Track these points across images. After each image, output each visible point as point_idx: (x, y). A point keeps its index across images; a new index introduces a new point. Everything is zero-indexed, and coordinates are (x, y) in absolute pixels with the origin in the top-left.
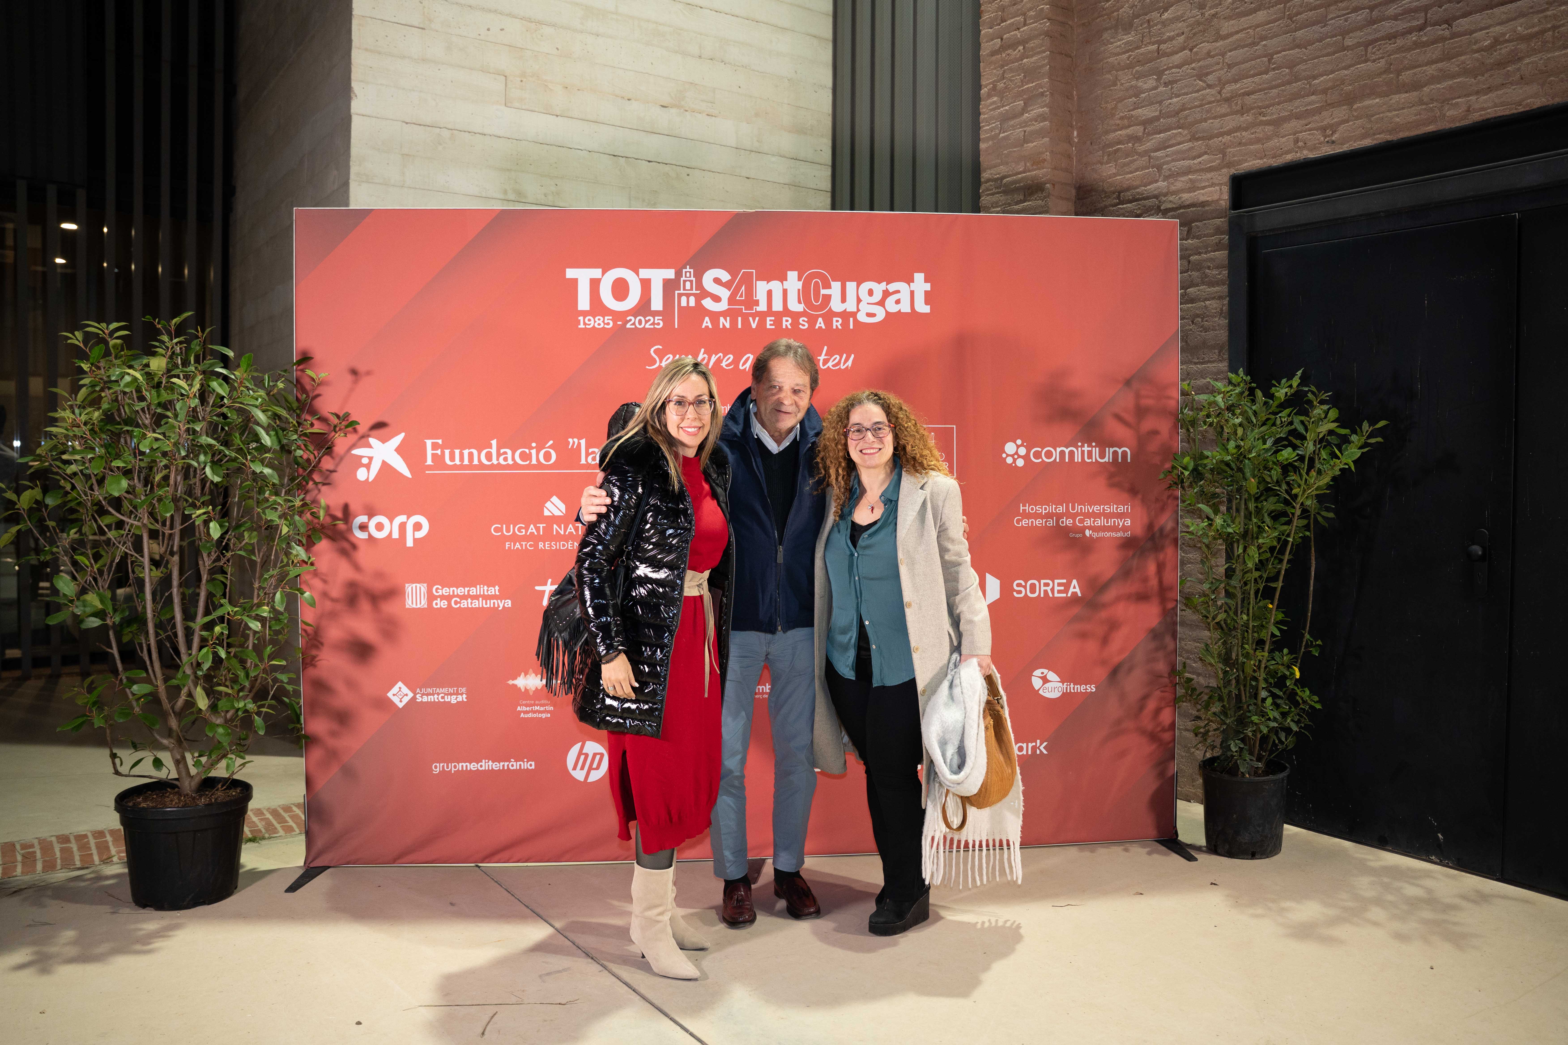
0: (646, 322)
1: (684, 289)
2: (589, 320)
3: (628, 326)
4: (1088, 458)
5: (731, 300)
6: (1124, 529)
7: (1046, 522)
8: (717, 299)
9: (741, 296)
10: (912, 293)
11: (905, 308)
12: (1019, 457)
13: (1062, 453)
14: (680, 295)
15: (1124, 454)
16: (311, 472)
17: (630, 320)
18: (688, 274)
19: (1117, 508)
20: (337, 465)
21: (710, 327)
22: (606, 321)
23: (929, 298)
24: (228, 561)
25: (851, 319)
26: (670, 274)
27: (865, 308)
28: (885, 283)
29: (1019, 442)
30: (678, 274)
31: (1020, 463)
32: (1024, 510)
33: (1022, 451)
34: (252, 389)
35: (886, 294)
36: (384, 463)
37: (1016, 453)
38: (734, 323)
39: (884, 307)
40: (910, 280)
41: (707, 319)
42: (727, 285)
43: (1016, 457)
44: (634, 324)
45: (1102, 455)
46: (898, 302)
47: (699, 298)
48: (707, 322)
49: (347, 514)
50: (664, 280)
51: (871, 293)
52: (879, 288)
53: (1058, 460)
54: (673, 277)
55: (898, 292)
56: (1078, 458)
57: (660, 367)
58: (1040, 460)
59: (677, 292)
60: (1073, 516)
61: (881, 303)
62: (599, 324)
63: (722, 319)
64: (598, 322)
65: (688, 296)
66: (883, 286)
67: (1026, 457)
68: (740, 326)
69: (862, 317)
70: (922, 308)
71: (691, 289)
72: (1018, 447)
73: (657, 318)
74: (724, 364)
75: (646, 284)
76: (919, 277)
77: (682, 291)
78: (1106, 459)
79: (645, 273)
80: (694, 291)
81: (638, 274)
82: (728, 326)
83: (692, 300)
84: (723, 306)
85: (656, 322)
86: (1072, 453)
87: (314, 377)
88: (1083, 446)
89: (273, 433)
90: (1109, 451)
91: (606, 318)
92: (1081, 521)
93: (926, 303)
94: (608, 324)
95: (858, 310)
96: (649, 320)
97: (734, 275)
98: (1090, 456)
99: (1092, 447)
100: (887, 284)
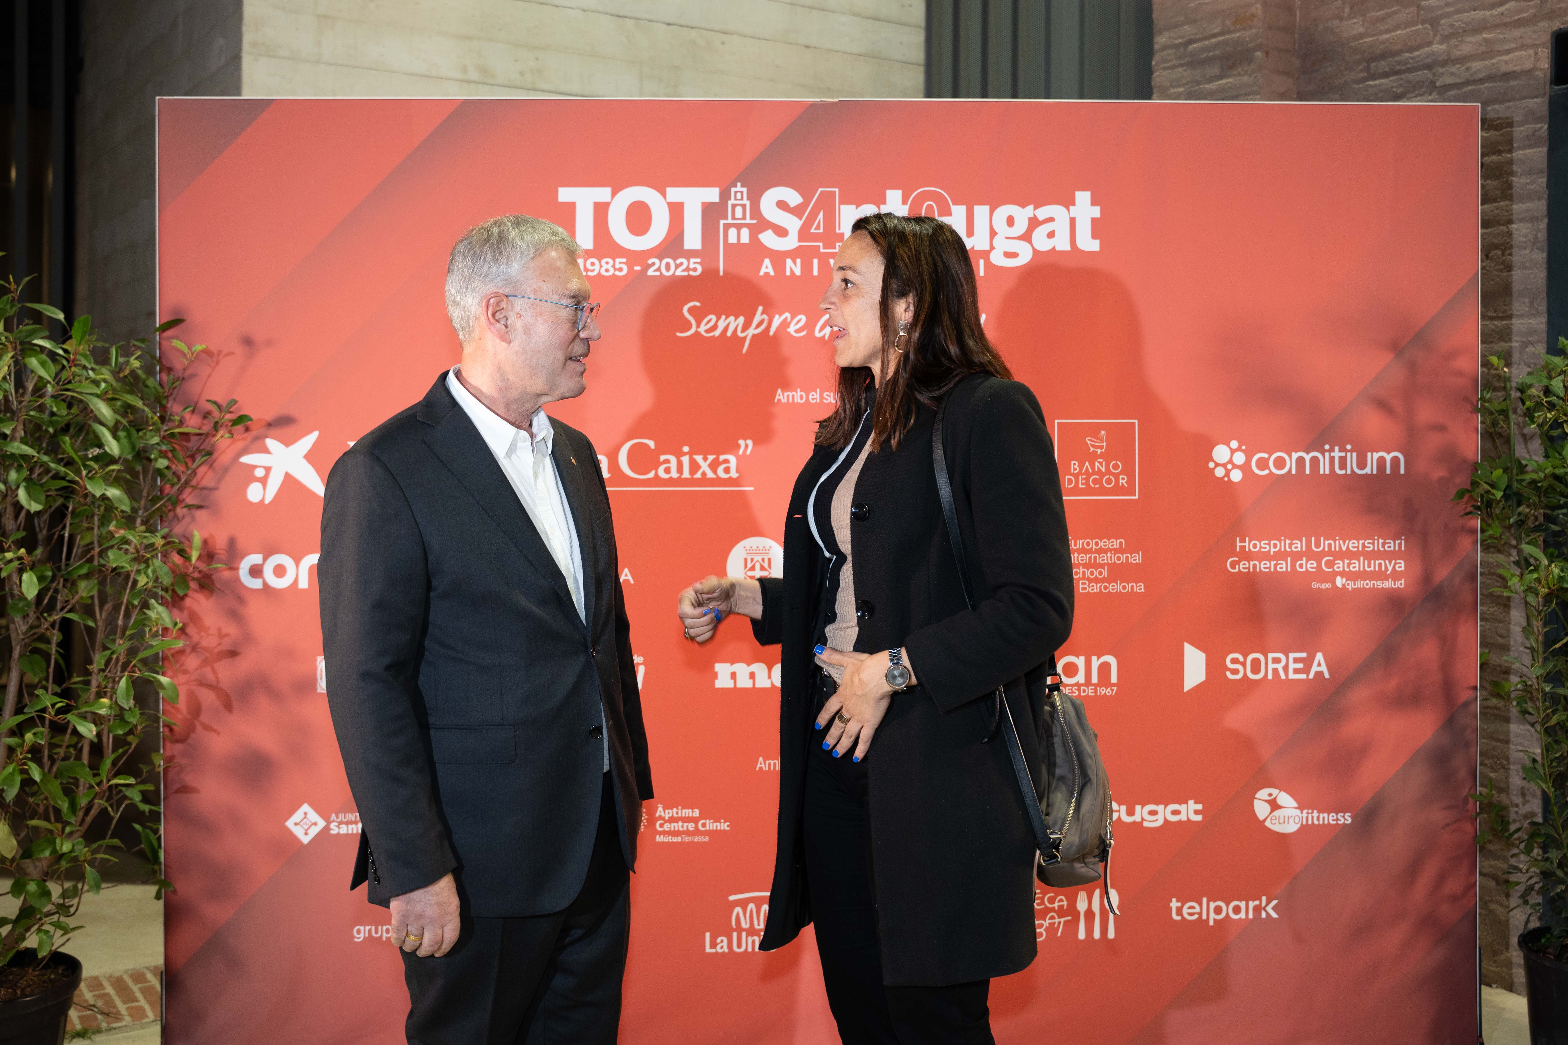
0: (677, 266)
1: (733, 218)
2: (593, 264)
3: (650, 272)
4: (1341, 468)
5: (804, 234)
6: (1395, 575)
7: (1276, 565)
8: (781, 232)
9: (818, 228)
10: (1073, 221)
11: (1062, 244)
12: (1235, 466)
13: (1300, 461)
14: (727, 227)
15: (1395, 461)
16: (181, 491)
17: (653, 264)
18: (739, 196)
19: (1384, 545)
20: (219, 481)
21: (772, 273)
22: (617, 266)
23: (1098, 228)
24: (53, 625)
25: (982, 262)
26: (712, 194)
27: (1002, 245)
28: (1031, 207)
29: (1234, 444)
30: (725, 195)
31: (1236, 476)
32: (1243, 548)
33: (1240, 458)
34: (93, 369)
35: (1034, 223)
36: (288, 477)
37: (1231, 461)
38: (807, 267)
39: (1030, 242)
40: (1068, 202)
41: (767, 262)
42: (797, 211)
43: (1229, 466)
44: (659, 269)
45: (1362, 464)
46: (1051, 235)
47: (755, 231)
48: (767, 267)
49: (234, 554)
50: (703, 204)
51: (1010, 221)
52: (1022, 215)
53: (1294, 472)
54: (716, 199)
55: (1051, 220)
56: (1324, 468)
57: (697, 333)
58: (1266, 472)
59: (722, 222)
60: (1318, 557)
61: (1026, 237)
62: (607, 270)
63: (789, 262)
64: (605, 267)
65: (739, 227)
66: (1029, 211)
67: (1245, 468)
68: (815, 273)
69: (998, 259)
70: (1088, 244)
71: (744, 218)
72: (1233, 451)
73: (692, 260)
74: (792, 329)
75: (676, 210)
76: (1083, 197)
77: (730, 221)
78: (1368, 470)
79: (675, 194)
80: (748, 221)
81: (664, 195)
82: (798, 272)
83: (745, 233)
84: (791, 242)
85: (692, 266)
86: (1315, 461)
87: (185, 349)
88: (1332, 450)
89: (122, 434)
90: (1373, 458)
91: (618, 260)
92: (1330, 564)
93: (1094, 236)
94: (621, 270)
95: (992, 248)
96: (681, 264)
97: (807, 198)
98: (1343, 465)
99: (1346, 451)
100: (1035, 209)
